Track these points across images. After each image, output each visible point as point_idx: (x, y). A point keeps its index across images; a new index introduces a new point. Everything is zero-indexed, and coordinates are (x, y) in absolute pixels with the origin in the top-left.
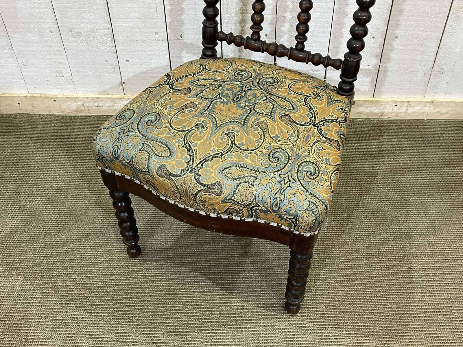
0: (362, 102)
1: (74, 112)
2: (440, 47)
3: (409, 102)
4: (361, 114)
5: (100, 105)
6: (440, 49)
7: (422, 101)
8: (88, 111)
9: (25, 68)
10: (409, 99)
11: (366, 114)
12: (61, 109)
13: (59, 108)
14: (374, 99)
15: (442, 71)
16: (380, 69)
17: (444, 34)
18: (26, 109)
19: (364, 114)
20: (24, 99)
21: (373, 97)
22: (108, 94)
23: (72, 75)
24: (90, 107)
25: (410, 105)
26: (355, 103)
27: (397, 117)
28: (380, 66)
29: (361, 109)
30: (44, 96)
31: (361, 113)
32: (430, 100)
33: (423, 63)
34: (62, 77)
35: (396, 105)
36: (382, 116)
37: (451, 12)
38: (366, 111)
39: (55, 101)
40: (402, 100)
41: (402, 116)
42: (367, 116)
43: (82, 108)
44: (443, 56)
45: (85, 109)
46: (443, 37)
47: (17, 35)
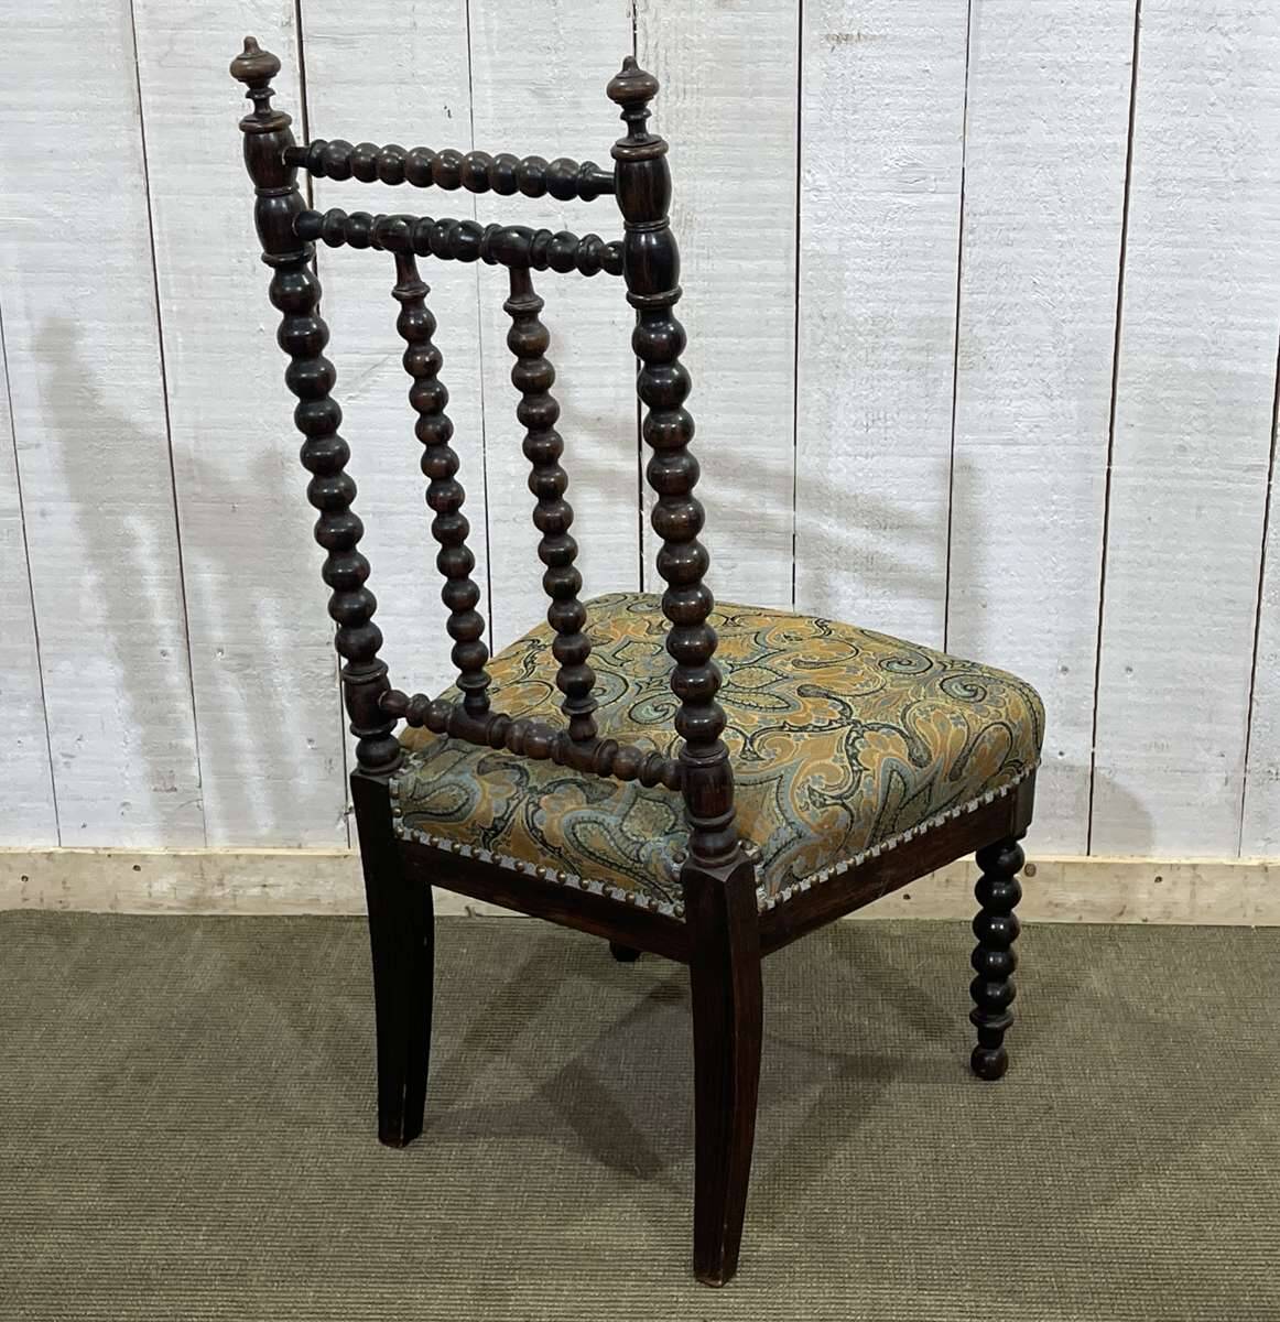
0: (1058, 870)
1: (190, 904)
2: (1254, 696)
3: (1194, 867)
4: (1057, 910)
5: (271, 881)
6: (1254, 704)
7: (1232, 866)
8: (232, 903)
9: (66, 763)
10: (1195, 861)
11: (1072, 909)
12: (150, 895)
13: (146, 894)
14: (1090, 859)
15: (1274, 772)
16: (1096, 765)
17: (1258, 661)
18: (44, 894)
19: (1068, 909)
20: (43, 862)
21: (1088, 854)
22: (300, 847)
23: (200, 786)
24: (241, 887)
25: (1199, 876)
26: (1035, 869)
27: (1168, 918)
28: (1093, 754)
29: (1056, 893)
30: (108, 852)
31: (1057, 905)
32: (1255, 862)
33: (1216, 750)
34: (173, 793)
35: (1159, 879)
36: (1121, 913)
37: (1263, 597)
38: (1074, 897)
39: (137, 868)
40: (1174, 861)
41: (1182, 916)
42: (1078, 915)
43: (218, 893)
44: (1268, 723)
45: (223, 896)
46: (1257, 668)
47: (65, 665)
